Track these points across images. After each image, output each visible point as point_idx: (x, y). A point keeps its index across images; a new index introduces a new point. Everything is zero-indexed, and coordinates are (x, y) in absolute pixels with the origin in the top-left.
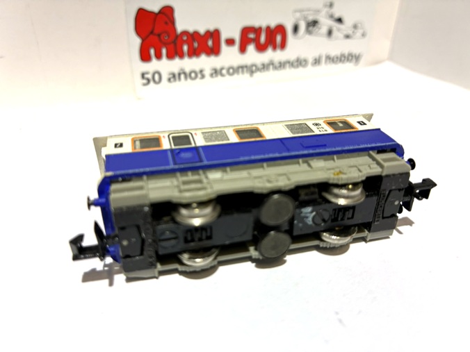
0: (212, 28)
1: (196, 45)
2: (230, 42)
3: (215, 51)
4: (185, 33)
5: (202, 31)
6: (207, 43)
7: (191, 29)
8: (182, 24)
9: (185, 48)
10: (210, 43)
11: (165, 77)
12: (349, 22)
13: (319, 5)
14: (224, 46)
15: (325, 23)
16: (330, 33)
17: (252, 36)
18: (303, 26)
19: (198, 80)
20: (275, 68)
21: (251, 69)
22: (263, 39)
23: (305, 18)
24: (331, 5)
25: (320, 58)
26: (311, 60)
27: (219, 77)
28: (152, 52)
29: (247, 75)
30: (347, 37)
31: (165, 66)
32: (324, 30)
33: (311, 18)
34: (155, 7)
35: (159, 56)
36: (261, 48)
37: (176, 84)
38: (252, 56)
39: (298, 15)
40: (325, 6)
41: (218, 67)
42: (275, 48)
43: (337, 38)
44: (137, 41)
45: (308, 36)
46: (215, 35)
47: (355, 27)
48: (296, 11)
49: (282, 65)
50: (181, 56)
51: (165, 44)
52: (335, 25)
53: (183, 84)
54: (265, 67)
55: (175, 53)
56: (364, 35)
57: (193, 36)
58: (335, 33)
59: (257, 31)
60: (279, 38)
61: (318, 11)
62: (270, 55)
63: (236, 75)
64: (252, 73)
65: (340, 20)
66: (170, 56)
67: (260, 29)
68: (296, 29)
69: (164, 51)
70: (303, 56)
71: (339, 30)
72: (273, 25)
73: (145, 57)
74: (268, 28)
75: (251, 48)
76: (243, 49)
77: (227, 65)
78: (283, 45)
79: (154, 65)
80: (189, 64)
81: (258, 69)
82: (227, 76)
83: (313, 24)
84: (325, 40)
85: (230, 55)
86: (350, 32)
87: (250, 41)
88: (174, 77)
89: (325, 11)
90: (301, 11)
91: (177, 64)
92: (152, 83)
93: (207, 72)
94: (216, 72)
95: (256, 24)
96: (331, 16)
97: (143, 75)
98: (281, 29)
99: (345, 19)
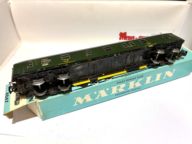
0: (133, 36)
2: (136, 38)
4: (128, 36)
5: (131, 36)
7: (129, 36)
8: (127, 35)
9: (127, 38)
10: (132, 38)
17: (141, 37)
28: (121, 38)
34: (123, 32)
35: (122, 39)
44: (119, 37)
46: (134, 37)
50: (127, 40)
66: (124, 39)
67: (143, 37)
69: (123, 39)
72: (146, 36)
73: (120, 39)
79: (122, 40)
90: (153, 34)
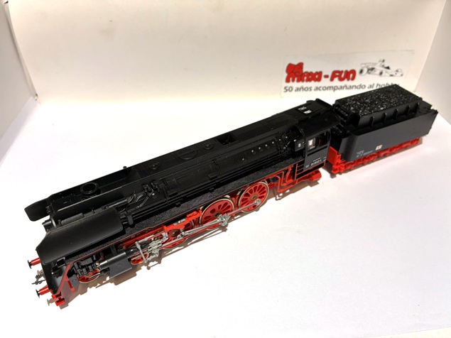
0: (319, 71)
1: (310, 77)
2: (326, 76)
3: (319, 80)
4: (306, 72)
5: (314, 72)
6: (316, 77)
7: (309, 71)
8: (305, 69)
9: (305, 78)
10: (317, 77)
11: (294, 89)
12: (393, 69)
13: (377, 62)
14: (323, 78)
15: (379, 69)
16: (381, 73)
17: (337, 74)
18: (365, 70)
19: (308, 92)
20: (347, 88)
21: (334, 89)
22: (343, 76)
23: (367, 67)
24: (383, 61)
25: (374, 85)
26: (367, 86)
27: (318, 91)
28: (291, 79)
29: (332, 91)
30: (392, 75)
31: (295, 85)
32: (378, 72)
33: (370, 67)
34: (295, 62)
35: (293, 81)
36: (341, 79)
37: (298, 93)
38: (336, 82)
39: (363, 66)
40: (380, 61)
41: (319, 86)
42: (348, 80)
43: (385, 76)
44: (286, 75)
45: (368, 75)
46: (320, 74)
47: (397, 71)
48: (362, 64)
49: (351, 87)
50: (303, 81)
51: (297, 76)
52: (384, 70)
53: (302, 93)
54: (342, 88)
55: (301, 79)
56: (402, 75)
57: (311, 74)
58: (383, 74)
59: (341, 72)
60: (351, 76)
61: (375, 64)
62: (345, 82)
63: (326, 91)
64: (334, 90)
65: (388, 68)
66: (298, 81)
67: (342, 72)
68: (361, 72)
69: (296, 79)
70: (363, 84)
71: (386, 72)
72: (349, 70)
73: (288, 81)
74: (346, 72)
75: (336, 79)
76: (332, 80)
77: (323, 86)
78: (353, 79)
79: (291, 84)
80: (305, 84)
81: (339, 89)
82: (322, 91)
83: (373, 69)
84: (378, 77)
85: (325, 82)
86: (394, 74)
87: (336, 76)
88: (298, 89)
89: (379, 64)
90: (365, 64)
91: (300, 84)
92: (288, 92)
93: (313, 89)
94: (317, 89)
95: (340, 69)
96: (383, 66)
97: (285, 88)
98: (353, 72)
99: (390, 67)
